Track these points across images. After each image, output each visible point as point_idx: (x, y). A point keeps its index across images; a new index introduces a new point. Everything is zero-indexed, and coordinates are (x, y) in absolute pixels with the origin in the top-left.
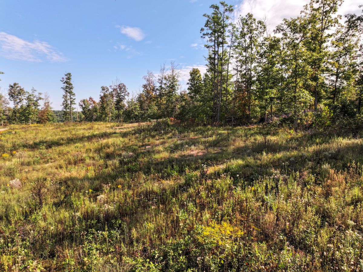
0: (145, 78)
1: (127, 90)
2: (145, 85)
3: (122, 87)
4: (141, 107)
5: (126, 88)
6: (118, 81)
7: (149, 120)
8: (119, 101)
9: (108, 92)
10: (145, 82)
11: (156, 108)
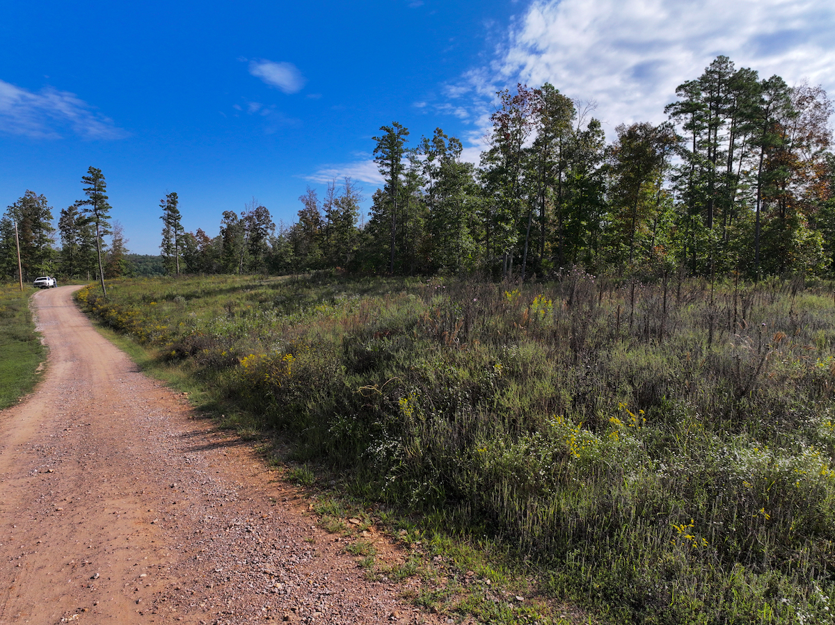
0: (303, 200)
1: (271, 219)
2: (302, 212)
3: (261, 214)
4: (296, 251)
5: (270, 216)
6: (255, 204)
7: (308, 271)
8: (257, 238)
9: (235, 221)
10: (303, 207)
11: (321, 252)
